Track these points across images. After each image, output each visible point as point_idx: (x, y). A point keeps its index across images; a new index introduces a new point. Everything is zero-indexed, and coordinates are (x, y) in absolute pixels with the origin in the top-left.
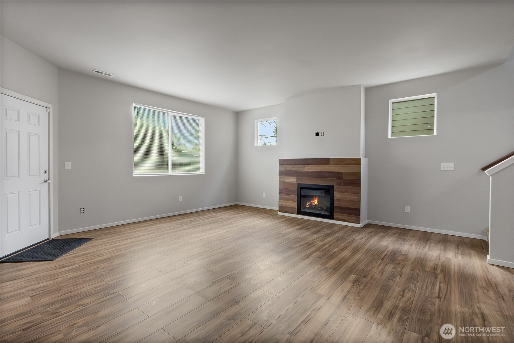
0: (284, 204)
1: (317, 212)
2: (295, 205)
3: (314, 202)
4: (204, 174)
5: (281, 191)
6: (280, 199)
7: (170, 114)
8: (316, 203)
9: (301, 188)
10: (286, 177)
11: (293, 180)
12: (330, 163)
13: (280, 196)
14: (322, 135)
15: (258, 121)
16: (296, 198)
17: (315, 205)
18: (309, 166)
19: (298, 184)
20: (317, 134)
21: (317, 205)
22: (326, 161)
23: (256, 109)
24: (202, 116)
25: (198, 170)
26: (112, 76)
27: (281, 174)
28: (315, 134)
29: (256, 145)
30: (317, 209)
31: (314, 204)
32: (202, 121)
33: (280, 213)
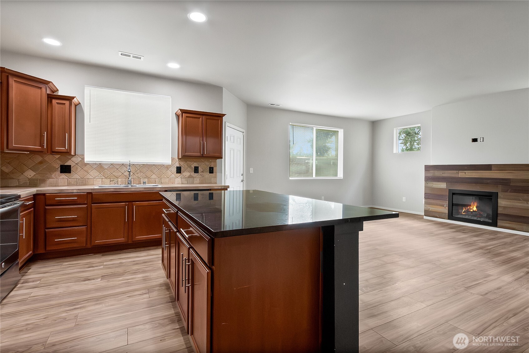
0: (430, 208)
1: (475, 218)
2: (445, 210)
3: (472, 208)
4: (342, 178)
5: (427, 196)
6: (426, 203)
7: (315, 129)
8: (474, 210)
9: (453, 194)
10: (434, 183)
11: (443, 185)
12: (493, 169)
13: (425, 201)
14: (482, 140)
15: (397, 129)
16: (446, 203)
17: (474, 211)
18: (463, 173)
19: (450, 190)
20: (475, 140)
21: (476, 211)
22: (488, 167)
23: (393, 118)
24: (341, 128)
25: (336, 175)
26: (281, 105)
27: (427, 179)
28: (471, 140)
29: (395, 152)
30: (475, 216)
31: (472, 210)
32: (341, 132)
33: (425, 217)
